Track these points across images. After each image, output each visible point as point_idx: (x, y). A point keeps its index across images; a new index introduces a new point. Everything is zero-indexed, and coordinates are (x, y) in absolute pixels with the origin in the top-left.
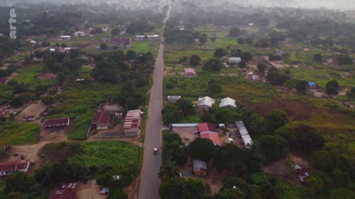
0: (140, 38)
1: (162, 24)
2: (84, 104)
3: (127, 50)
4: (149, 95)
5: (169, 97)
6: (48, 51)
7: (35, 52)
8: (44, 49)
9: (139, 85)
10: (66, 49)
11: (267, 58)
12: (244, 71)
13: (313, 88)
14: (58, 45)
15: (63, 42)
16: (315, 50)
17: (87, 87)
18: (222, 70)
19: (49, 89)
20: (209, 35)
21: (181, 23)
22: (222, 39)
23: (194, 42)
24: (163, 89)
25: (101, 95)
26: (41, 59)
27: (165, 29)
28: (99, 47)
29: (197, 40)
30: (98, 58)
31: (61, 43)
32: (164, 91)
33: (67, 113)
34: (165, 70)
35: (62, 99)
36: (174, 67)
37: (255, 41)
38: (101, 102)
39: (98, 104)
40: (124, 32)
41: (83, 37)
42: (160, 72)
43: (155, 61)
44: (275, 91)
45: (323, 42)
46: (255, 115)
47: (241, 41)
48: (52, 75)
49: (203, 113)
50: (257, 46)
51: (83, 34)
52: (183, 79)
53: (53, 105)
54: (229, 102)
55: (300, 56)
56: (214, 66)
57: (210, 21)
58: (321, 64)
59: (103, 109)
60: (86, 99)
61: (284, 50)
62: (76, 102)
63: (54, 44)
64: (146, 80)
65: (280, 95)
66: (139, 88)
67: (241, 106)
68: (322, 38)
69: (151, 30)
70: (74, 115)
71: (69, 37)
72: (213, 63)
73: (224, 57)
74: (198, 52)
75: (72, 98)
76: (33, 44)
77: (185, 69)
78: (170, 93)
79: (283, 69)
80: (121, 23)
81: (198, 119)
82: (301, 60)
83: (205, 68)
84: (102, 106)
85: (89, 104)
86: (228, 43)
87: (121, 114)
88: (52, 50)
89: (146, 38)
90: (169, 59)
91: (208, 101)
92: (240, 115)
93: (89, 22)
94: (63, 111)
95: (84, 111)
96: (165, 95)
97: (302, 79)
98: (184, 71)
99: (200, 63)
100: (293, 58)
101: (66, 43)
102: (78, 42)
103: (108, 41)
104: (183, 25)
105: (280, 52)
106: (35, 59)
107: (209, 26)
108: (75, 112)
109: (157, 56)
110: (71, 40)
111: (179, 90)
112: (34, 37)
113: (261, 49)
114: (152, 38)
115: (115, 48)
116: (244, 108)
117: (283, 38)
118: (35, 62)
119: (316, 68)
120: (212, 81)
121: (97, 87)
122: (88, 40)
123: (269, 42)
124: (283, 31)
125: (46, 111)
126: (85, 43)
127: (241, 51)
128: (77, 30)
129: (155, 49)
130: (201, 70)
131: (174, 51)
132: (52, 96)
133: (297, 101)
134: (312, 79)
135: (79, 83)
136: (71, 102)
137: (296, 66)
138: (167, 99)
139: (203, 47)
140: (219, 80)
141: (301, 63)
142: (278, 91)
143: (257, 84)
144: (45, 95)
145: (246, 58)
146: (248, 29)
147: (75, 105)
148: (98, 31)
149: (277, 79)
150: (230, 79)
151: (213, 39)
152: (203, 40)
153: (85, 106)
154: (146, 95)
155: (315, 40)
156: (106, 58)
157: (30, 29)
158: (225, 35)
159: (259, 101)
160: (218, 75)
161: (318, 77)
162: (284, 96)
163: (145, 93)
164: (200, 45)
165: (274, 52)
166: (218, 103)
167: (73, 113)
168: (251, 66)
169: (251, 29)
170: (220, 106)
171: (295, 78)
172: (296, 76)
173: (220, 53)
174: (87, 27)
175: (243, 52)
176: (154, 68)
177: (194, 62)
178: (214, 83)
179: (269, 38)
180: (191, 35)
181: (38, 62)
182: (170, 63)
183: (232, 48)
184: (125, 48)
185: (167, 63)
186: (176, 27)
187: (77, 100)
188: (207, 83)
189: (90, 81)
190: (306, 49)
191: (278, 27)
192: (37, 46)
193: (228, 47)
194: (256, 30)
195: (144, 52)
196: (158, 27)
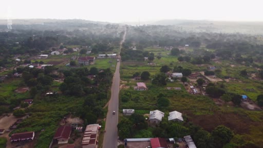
0: (102, 56)
1: (119, 45)
2: (50, 117)
3: (91, 67)
4: (107, 108)
5: (124, 110)
6: (28, 68)
7: (17, 69)
8: (25, 66)
9: (99, 99)
10: (43, 65)
11: (203, 73)
12: (186, 85)
13: (246, 101)
14: (37, 63)
15: (41, 60)
16: (240, 66)
17: (55, 100)
18: (168, 85)
19: (22, 102)
20: (156, 54)
21: (134, 44)
22: (166, 58)
23: (144, 60)
24: (119, 102)
25: (66, 108)
26: (21, 75)
27: (122, 50)
28: (69, 64)
29: (146, 58)
30: (67, 74)
31: (39, 61)
32: (120, 104)
33: (33, 127)
34: (121, 84)
35: (31, 113)
36: (128, 81)
37: (192, 59)
38: (65, 115)
39: (62, 117)
40: (90, 52)
41: (58, 56)
42: (117, 86)
43: (112, 76)
44: (214, 104)
45: (245, 60)
46: (201, 130)
47: (181, 59)
48: (27, 88)
49: (154, 127)
50: (194, 63)
51: (58, 53)
52: (136, 92)
53: (24, 118)
54: (176, 115)
55: (229, 71)
56: (161, 81)
57: (156, 43)
58: (247, 78)
59: (66, 122)
60: (52, 112)
61: (215, 67)
62: (43, 115)
63: (34, 61)
64: (104, 93)
65: (219, 107)
66: (99, 102)
67: (187, 119)
68: (244, 56)
69: (111, 50)
70: (39, 128)
71: (47, 55)
72: (160, 79)
73: (169, 72)
74: (148, 68)
75: (41, 111)
76: (17, 61)
77: (138, 83)
78: (125, 106)
79: (217, 83)
80: (89, 44)
81: (150, 133)
82: (231, 75)
83: (154, 82)
84: (66, 119)
85: (53, 117)
86: (170, 60)
87: (81, 128)
88: (32, 66)
89: (107, 56)
90: (124, 75)
91: (158, 115)
92: (187, 129)
93: (64, 44)
94: (30, 124)
95: (48, 124)
96: (121, 108)
97: (235, 93)
98: (136, 85)
99: (150, 77)
100: (224, 73)
101: (43, 61)
102: (54, 60)
103: (76, 58)
104: (135, 46)
105: (212, 68)
106: (17, 74)
107: (155, 47)
108: (41, 125)
109: (114, 71)
110: (48, 58)
111: (132, 103)
112: (20, 56)
113: (197, 65)
114: (112, 56)
115: (82, 65)
116: (190, 122)
117: (213, 57)
118: (16, 77)
119: (244, 82)
120: (161, 95)
121: (63, 100)
122: (61, 58)
123: (203, 60)
124: (212, 51)
125: (15, 124)
126: (59, 60)
127: (182, 68)
128: (54, 50)
129: (113, 66)
130: (151, 84)
131: (129, 68)
132: (23, 109)
133: (235, 113)
134: (243, 92)
135: (49, 97)
136: (39, 115)
137: (227, 80)
138: (122, 112)
139: (151, 64)
140: (166, 93)
141: (231, 77)
142: (216, 103)
143: (198, 97)
144: (18, 108)
145: (187, 73)
146: (184, 49)
147: (42, 119)
148: (70, 51)
149: (215, 92)
150: (175, 92)
151: (159, 58)
152: (151, 58)
153: (50, 119)
154: (104, 108)
155: (239, 58)
156: (74, 74)
157: (17, 50)
158: (168, 54)
159: (202, 114)
160: (165, 89)
161: (247, 90)
162: (223, 109)
163: (103, 107)
164: (149, 62)
165: (208, 68)
166: (167, 116)
167: (39, 126)
168: (191, 80)
169: (187, 49)
170: (169, 119)
171: (229, 91)
172: (229, 89)
173: (165, 69)
174: (62, 48)
175: (184, 68)
176: (112, 83)
177: (145, 77)
178: (163, 97)
179: (202, 56)
180: (141, 54)
181: (19, 77)
182: (125, 77)
183: (174, 65)
184: (90, 65)
185: (123, 77)
186: (130, 48)
187: (44, 113)
188: (156, 96)
189: (58, 94)
190: (232, 66)
191: (207, 47)
192: (20, 63)
193: (171, 64)
194: (192, 50)
195: (105, 68)
196: (116, 48)
